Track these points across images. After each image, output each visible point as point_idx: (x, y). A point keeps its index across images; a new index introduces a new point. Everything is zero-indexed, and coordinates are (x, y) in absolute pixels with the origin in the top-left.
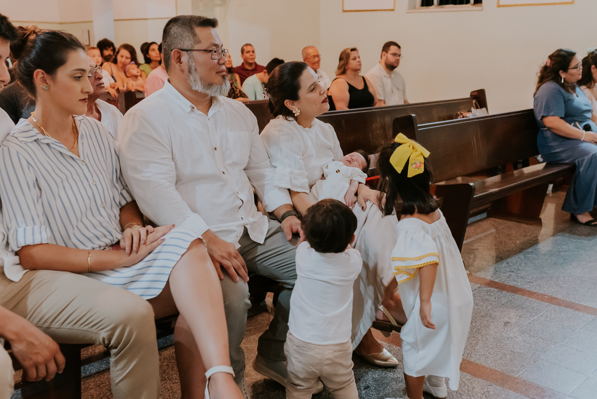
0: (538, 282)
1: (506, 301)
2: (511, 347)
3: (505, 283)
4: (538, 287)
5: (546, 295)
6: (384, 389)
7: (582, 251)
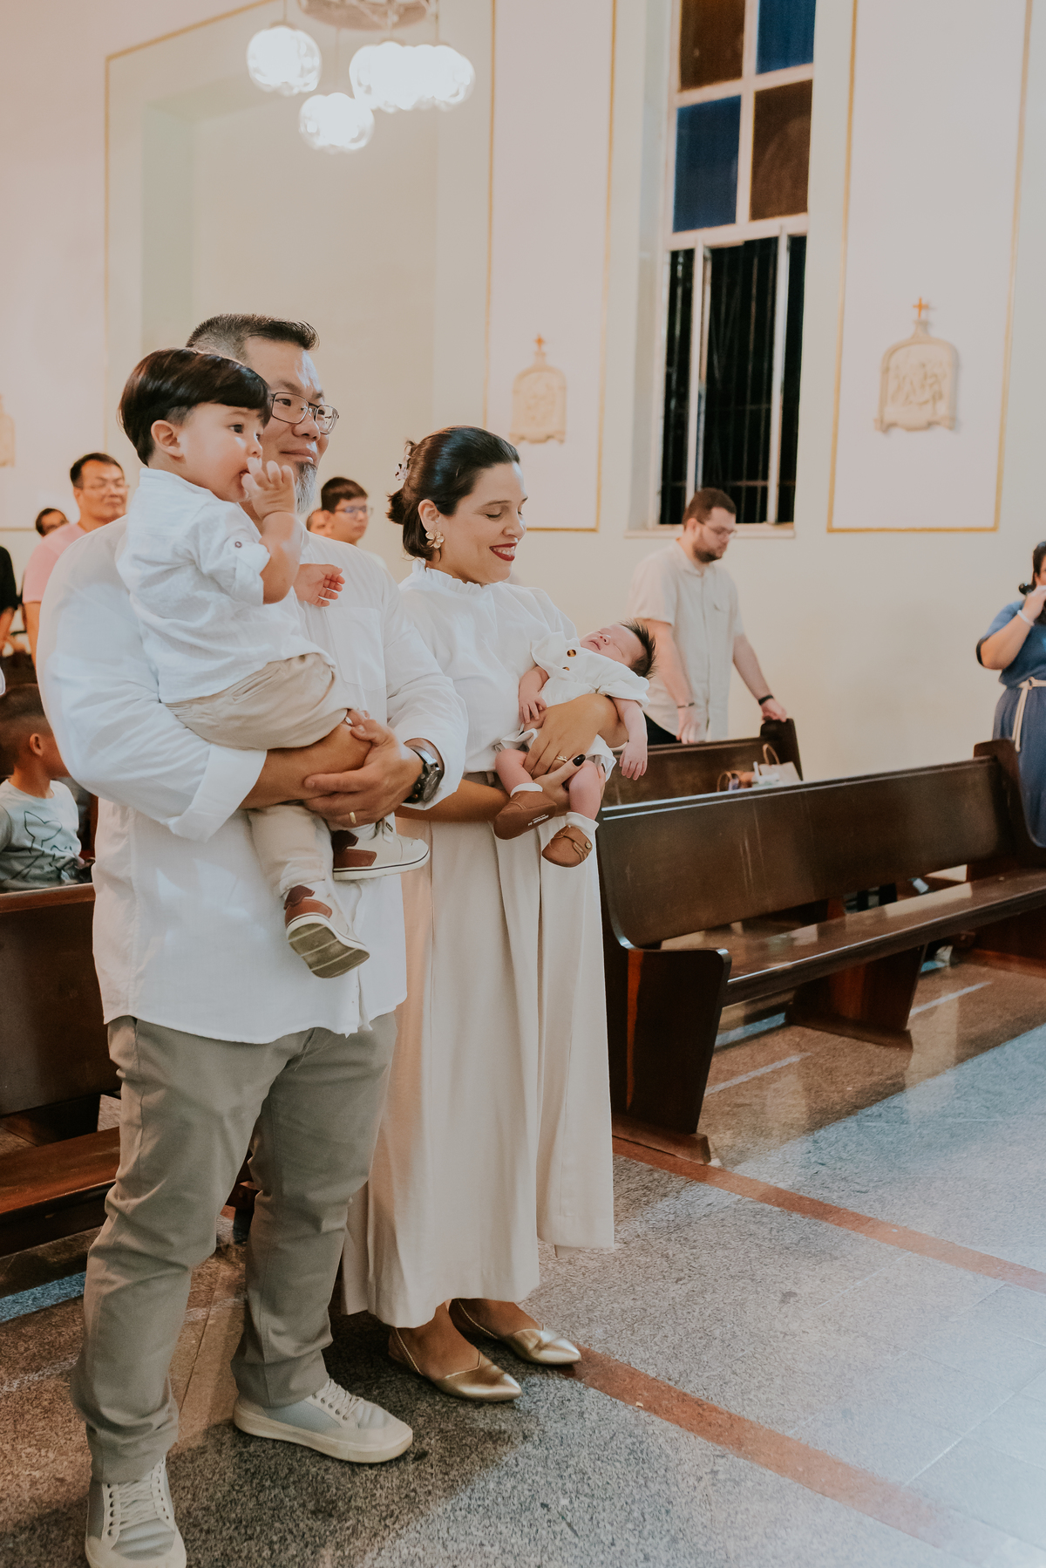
0: (880, 1192)
1: (796, 1238)
2: (789, 1356)
3: (801, 1193)
4: (877, 1206)
5: (895, 1226)
6: (462, 1460)
7: (997, 1115)
